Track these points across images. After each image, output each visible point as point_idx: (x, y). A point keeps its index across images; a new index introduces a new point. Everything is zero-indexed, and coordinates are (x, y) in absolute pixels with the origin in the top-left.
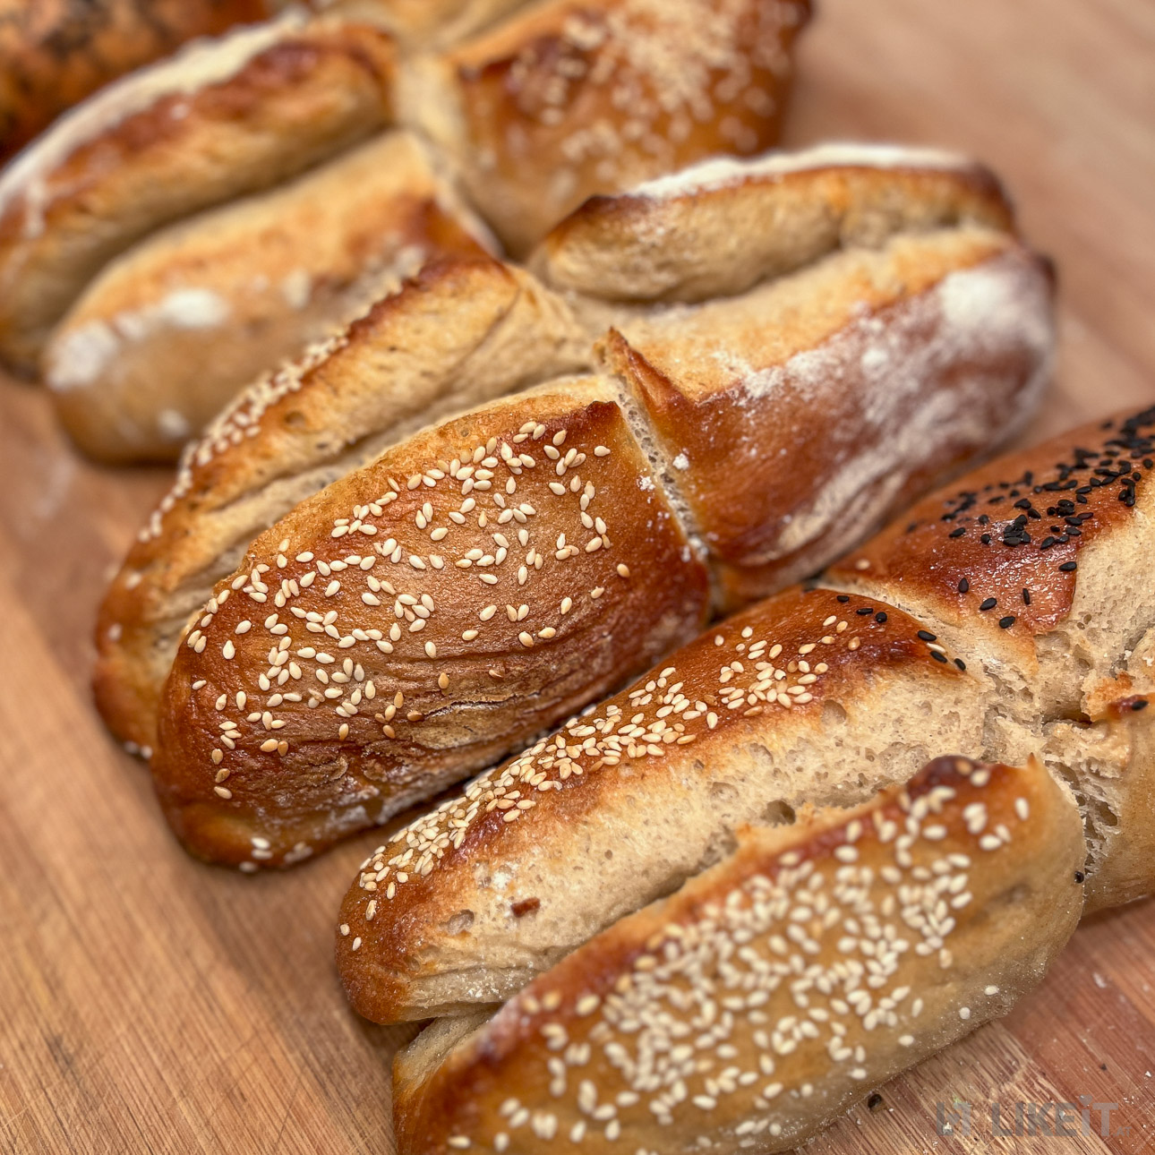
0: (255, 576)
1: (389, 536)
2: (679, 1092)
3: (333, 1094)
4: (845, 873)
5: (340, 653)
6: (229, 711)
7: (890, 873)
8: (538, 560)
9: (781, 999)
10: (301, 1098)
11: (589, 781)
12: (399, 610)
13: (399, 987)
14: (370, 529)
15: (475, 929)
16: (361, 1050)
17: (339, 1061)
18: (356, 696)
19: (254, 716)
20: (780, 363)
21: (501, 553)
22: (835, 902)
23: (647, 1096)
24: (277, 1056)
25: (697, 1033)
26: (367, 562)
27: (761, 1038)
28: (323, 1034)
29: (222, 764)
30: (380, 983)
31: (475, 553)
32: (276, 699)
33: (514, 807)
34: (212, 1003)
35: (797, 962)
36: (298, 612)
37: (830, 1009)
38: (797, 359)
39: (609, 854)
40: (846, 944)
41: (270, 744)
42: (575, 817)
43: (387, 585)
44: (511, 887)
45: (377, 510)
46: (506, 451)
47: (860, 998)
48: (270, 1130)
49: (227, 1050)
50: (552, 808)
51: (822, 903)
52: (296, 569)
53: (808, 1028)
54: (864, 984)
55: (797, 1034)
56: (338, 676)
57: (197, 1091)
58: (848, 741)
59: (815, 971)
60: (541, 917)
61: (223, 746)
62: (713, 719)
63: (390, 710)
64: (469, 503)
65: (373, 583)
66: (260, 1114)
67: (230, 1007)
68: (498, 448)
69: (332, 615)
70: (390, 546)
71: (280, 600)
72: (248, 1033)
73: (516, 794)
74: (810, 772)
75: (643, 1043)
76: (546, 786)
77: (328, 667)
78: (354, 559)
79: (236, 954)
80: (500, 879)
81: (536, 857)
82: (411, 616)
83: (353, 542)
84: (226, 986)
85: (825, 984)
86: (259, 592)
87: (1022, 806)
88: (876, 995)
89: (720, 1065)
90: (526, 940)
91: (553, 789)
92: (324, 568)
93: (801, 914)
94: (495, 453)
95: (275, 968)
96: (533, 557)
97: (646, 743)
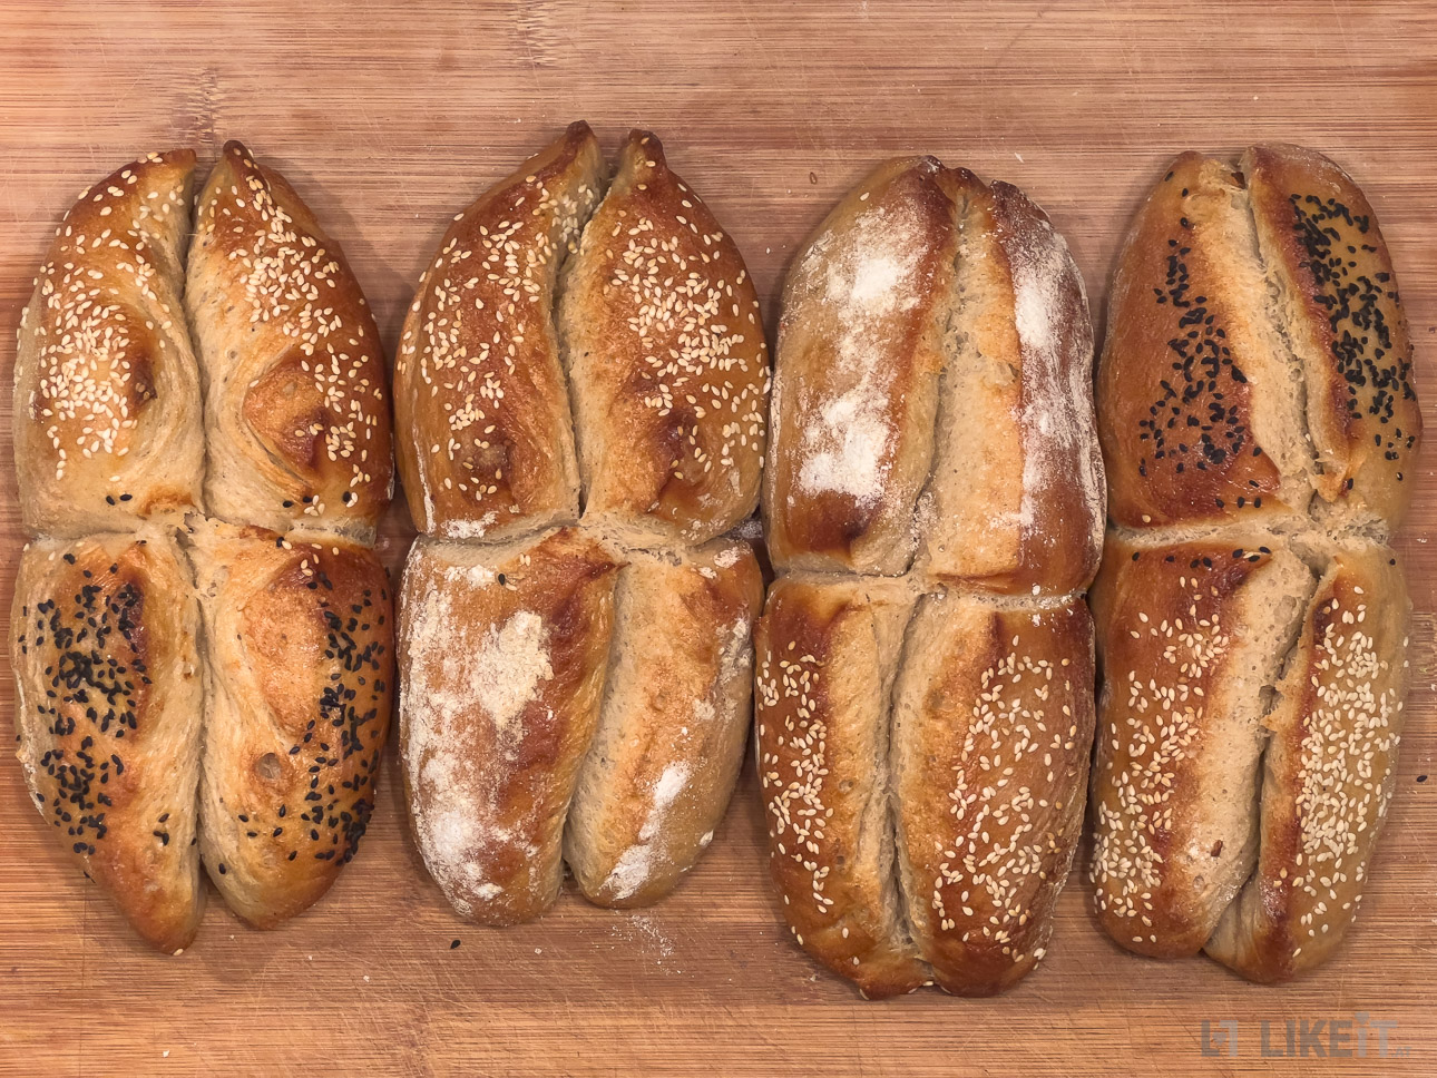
0: (946, 873)
1: (981, 789)
2: (1352, 837)
3: (1189, 995)
4: (1327, 698)
5: (1015, 855)
6: (994, 929)
7: (1340, 674)
8: (1041, 713)
9: (1351, 761)
10: (1180, 1013)
11: (1182, 775)
12: (1018, 809)
13: (1199, 932)
14: (972, 798)
15: (1207, 880)
16: (1176, 965)
17: (1173, 981)
18: (1036, 858)
19: (1006, 918)
20: (1022, 493)
21: (1027, 733)
22: (1333, 710)
23: (1344, 854)
24: (1148, 1013)
25: (1338, 814)
26: (986, 809)
27: (1358, 783)
28: (1153, 981)
29: (1011, 950)
30: (1186, 941)
31: (1017, 747)
32: (1008, 902)
33: (1165, 820)
34: (1091, 1030)
35: (1343, 745)
36: (982, 864)
37: (1368, 740)
38: (1025, 480)
39: (1225, 791)
40: (1351, 715)
41: (1023, 919)
42: (1195, 797)
43: (1003, 807)
44: (1202, 849)
45: (964, 787)
46: (986, 697)
47: (1374, 722)
48: (1186, 1040)
49: (1126, 1038)
50: (1181, 803)
51: (1330, 716)
52: (962, 852)
53: (1368, 756)
54: (1370, 716)
55: (1367, 763)
56: (1022, 862)
57: (1137, 1067)
58: (1258, 634)
59: (1351, 737)
60: (1226, 845)
61: (1005, 945)
62: (1198, 691)
63: (1052, 844)
64: (994, 734)
65: (997, 814)
66: (1173, 1040)
67: (1103, 1022)
68: (982, 700)
69: (996, 846)
70: (988, 792)
71: (972, 869)
72: (1124, 1021)
73: (1157, 814)
74: (1259, 664)
75: (1326, 842)
76: (1165, 797)
77: (1016, 865)
78: (980, 816)
79: (1073, 1002)
80: (1194, 852)
81: (1198, 828)
82: (1024, 804)
83: (973, 810)
84: (1088, 1018)
85: (1358, 736)
86: (956, 876)
87: (1357, 590)
88: (1377, 714)
89: (1355, 810)
90: (1230, 858)
91: (1170, 795)
92: (973, 835)
93: (1328, 729)
94: (983, 702)
95: (1097, 985)
96: (1038, 714)
97: (1185, 732)
